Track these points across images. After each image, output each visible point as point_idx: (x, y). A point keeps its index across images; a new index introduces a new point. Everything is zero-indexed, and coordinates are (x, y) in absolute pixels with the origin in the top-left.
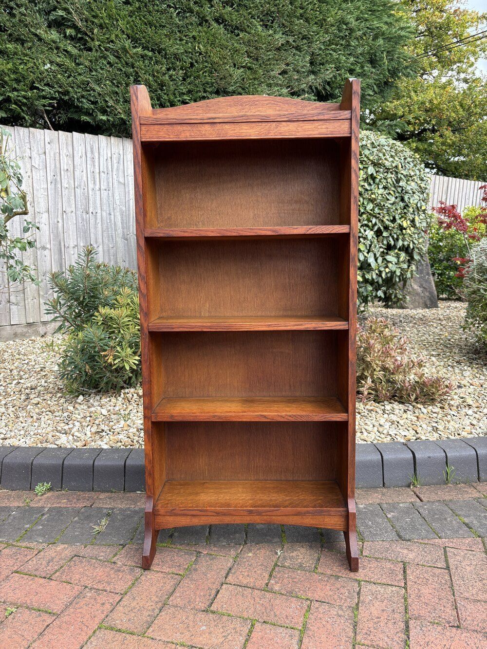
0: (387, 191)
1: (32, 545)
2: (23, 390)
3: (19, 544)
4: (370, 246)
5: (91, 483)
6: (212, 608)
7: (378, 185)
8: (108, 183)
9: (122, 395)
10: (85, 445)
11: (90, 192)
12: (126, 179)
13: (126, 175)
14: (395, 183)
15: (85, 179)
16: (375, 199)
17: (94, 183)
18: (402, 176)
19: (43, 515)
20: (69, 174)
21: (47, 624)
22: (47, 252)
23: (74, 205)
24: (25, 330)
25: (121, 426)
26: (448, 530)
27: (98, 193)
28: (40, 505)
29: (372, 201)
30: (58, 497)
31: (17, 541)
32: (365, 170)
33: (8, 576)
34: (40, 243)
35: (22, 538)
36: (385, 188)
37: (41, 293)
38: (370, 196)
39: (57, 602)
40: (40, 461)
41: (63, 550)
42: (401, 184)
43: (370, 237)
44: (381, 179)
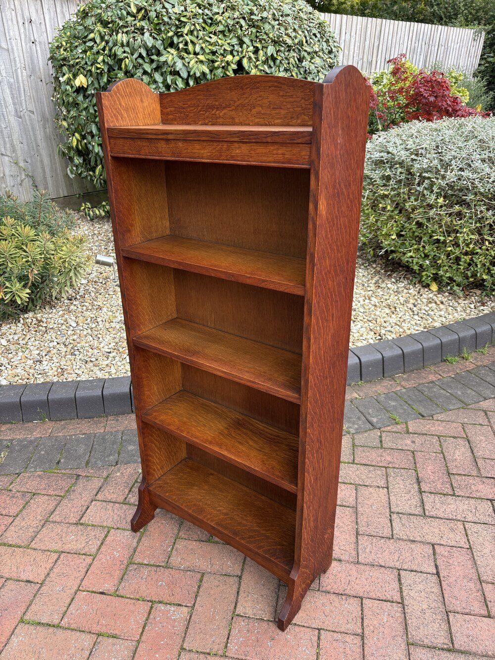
0: (289, 74)
6: (81, 522)
7: (279, 67)
9: (22, 321)
14: (298, 62)
18: (306, 54)
25: (19, 358)
32: (265, 50)
42: (304, 64)
44: (283, 60)
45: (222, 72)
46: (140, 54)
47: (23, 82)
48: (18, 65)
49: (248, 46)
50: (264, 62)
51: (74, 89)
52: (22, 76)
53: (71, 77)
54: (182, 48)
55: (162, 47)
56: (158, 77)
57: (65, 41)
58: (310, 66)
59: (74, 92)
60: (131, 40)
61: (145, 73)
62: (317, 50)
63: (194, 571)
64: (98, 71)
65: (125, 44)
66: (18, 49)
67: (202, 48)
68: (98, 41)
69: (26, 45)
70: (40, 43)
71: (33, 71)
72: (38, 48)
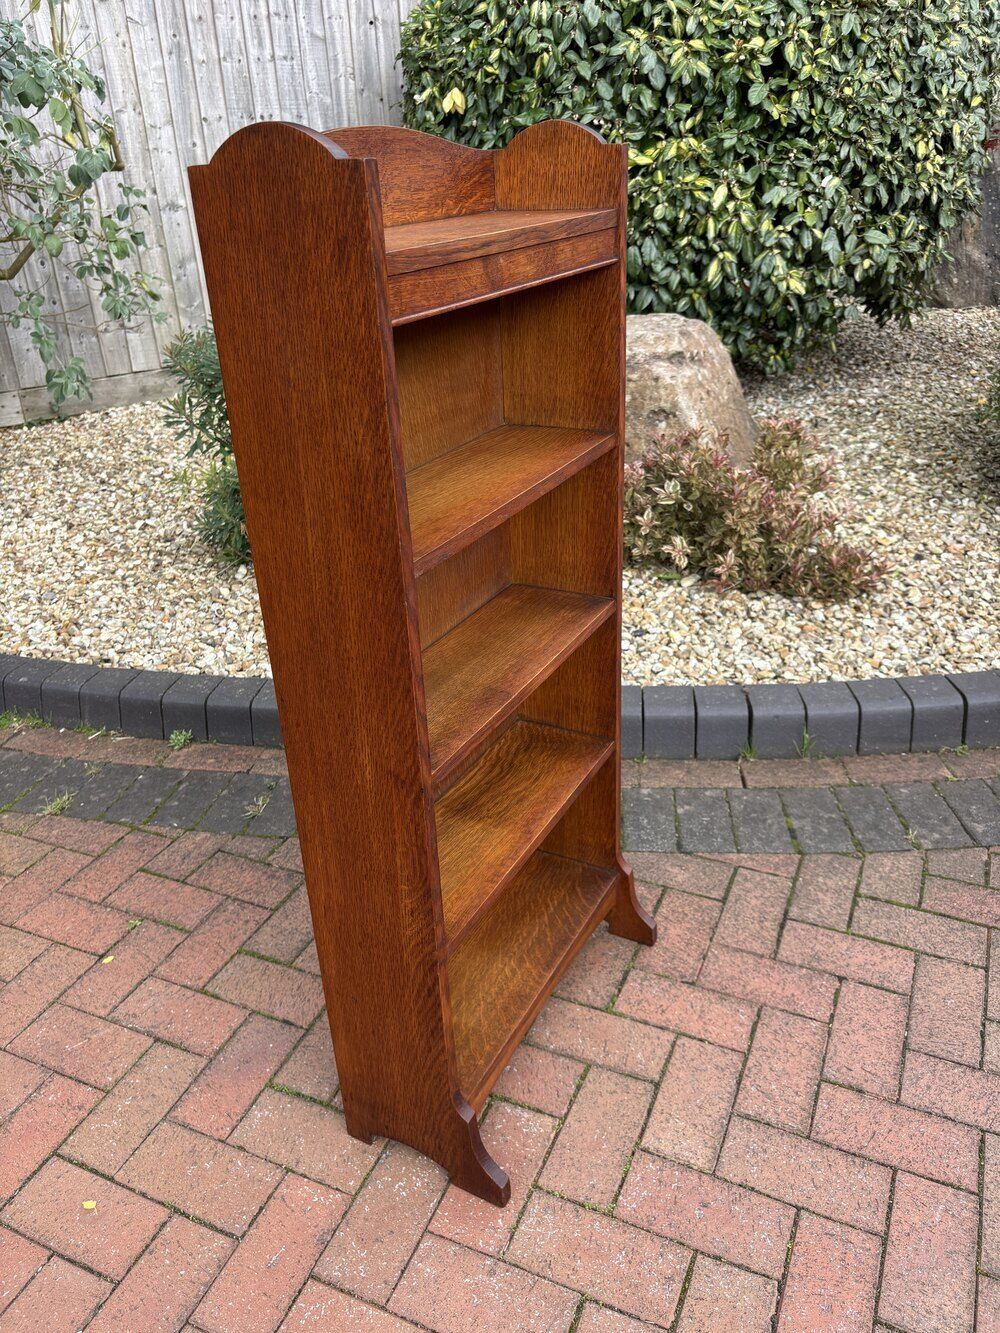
0: (885, 73)
1: (164, 830)
2: (152, 543)
3: (146, 828)
4: (831, 212)
5: (249, 735)
7: (865, 58)
8: (289, 40)
10: (241, 670)
11: (253, 66)
12: (327, 26)
13: (326, 16)
14: (908, 47)
15: (238, 35)
16: (850, 100)
17: (261, 44)
18: (928, 29)
19: (180, 783)
20: (205, 27)
21: (176, 943)
22: (180, 216)
23: (222, 102)
24: (160, 381)
26: (760, 839)
27: (270, 66)
28: (176, 765)
29: (844, 102)
30: (202, 754)
31: (145, 823)
32: (836, 22)
33: (131, 876)
34: (165, 195)
35: (151, 819)
36: (880, 65)
37: (181, 305)
38: (842, 91)
39: (192, 915)
40: (172, 698)
41: (203, 841)
42: (921, 50)
43: (830, 193)
44: (874, 42)
45: (738, 73)
46: (573, 41)
47: (348, 104)
48: (342, 70)
49: (799, 17)
50: (832, 50)
51: (441, 117)
52: (347, 91)
53: (437, 94)
54: (659, 26)
55: (618, 26)
56: (604, 89)
57: (431, 20)
58: (935, 54)
59: (439, 124)
60: (558, 13)
61: (579, 80)
62: (957, 18)
63: (571, 1057)
64: (489, 81)
65: (544, 23)
66: (343, 38)
67: (700, 24)
68: (493, 18)
69: (358, 28)
70: (384, 22)
71: (367, 80)
72: (380, 35)
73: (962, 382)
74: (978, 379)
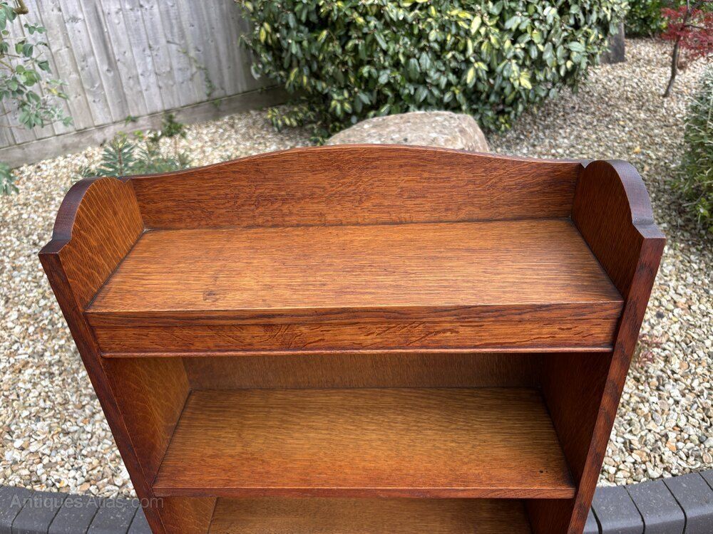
37: (86, 87)
73: (617, 131)
74: (627, 129)
